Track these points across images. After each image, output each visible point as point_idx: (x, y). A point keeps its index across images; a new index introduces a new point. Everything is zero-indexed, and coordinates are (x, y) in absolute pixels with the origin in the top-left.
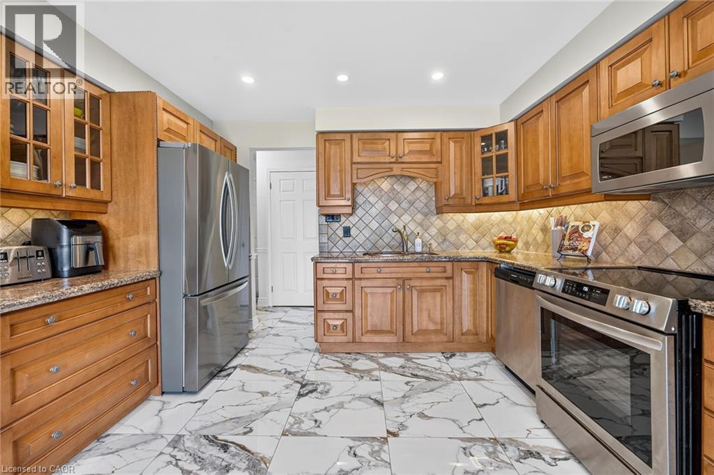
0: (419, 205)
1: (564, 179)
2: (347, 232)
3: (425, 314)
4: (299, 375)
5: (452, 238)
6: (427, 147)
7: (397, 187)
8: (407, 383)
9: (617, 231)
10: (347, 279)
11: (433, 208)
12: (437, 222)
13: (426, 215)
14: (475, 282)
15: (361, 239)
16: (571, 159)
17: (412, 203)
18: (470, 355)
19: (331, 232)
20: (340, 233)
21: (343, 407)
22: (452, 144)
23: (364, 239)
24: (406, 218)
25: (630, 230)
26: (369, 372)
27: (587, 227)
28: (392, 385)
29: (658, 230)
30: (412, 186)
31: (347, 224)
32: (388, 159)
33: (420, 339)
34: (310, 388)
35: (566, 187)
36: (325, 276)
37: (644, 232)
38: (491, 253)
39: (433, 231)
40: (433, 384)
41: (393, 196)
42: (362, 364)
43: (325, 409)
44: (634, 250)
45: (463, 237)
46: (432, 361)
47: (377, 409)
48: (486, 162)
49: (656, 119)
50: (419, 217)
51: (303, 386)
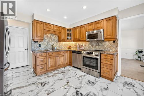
0: (55, 40)
1: (81, 38)
2: (40, 45)
3: (60, 61)
4: (37, 82)
5: (61, 47)
6: (59, 29)
7: (51, 36)
8: (62, 74)
9: (86, 45)
10: (45, 56)
11: (58, 41)
12: (58, 43)
13: (57, 42)
14: (68, 54)
15: (43, 47)
16: (82, 36)
17: (54, 40)
18: (67, 67)
19: (35, 45)
20: (38, 46)
21: (55, 83)
22: (63, 30)
23: (44, 47)
24: (53, 43)
25: (87, 45)
26: (53, 75)
27: (83, 45)
28: (60, 76)
29: (90, 45)
30: (54, 36)
31: (40, 44)
32: (52, 30)
33: (59, 66)
34: (44, 83)
35: (81, 39)
36: (39, 56)
37: (89, 46)
38: (68, 49)
39: (58, 45)
40: (66, 73)
41: (50, 38)
42: (50, 75)
43: (52, 85)
44: (88, 48)
45: (62, 47)
46: (62, 69)
47: (61, 80)
48: (68, 34)
49: (95, 33)
50: (55, 42)
51: (41, 84)
